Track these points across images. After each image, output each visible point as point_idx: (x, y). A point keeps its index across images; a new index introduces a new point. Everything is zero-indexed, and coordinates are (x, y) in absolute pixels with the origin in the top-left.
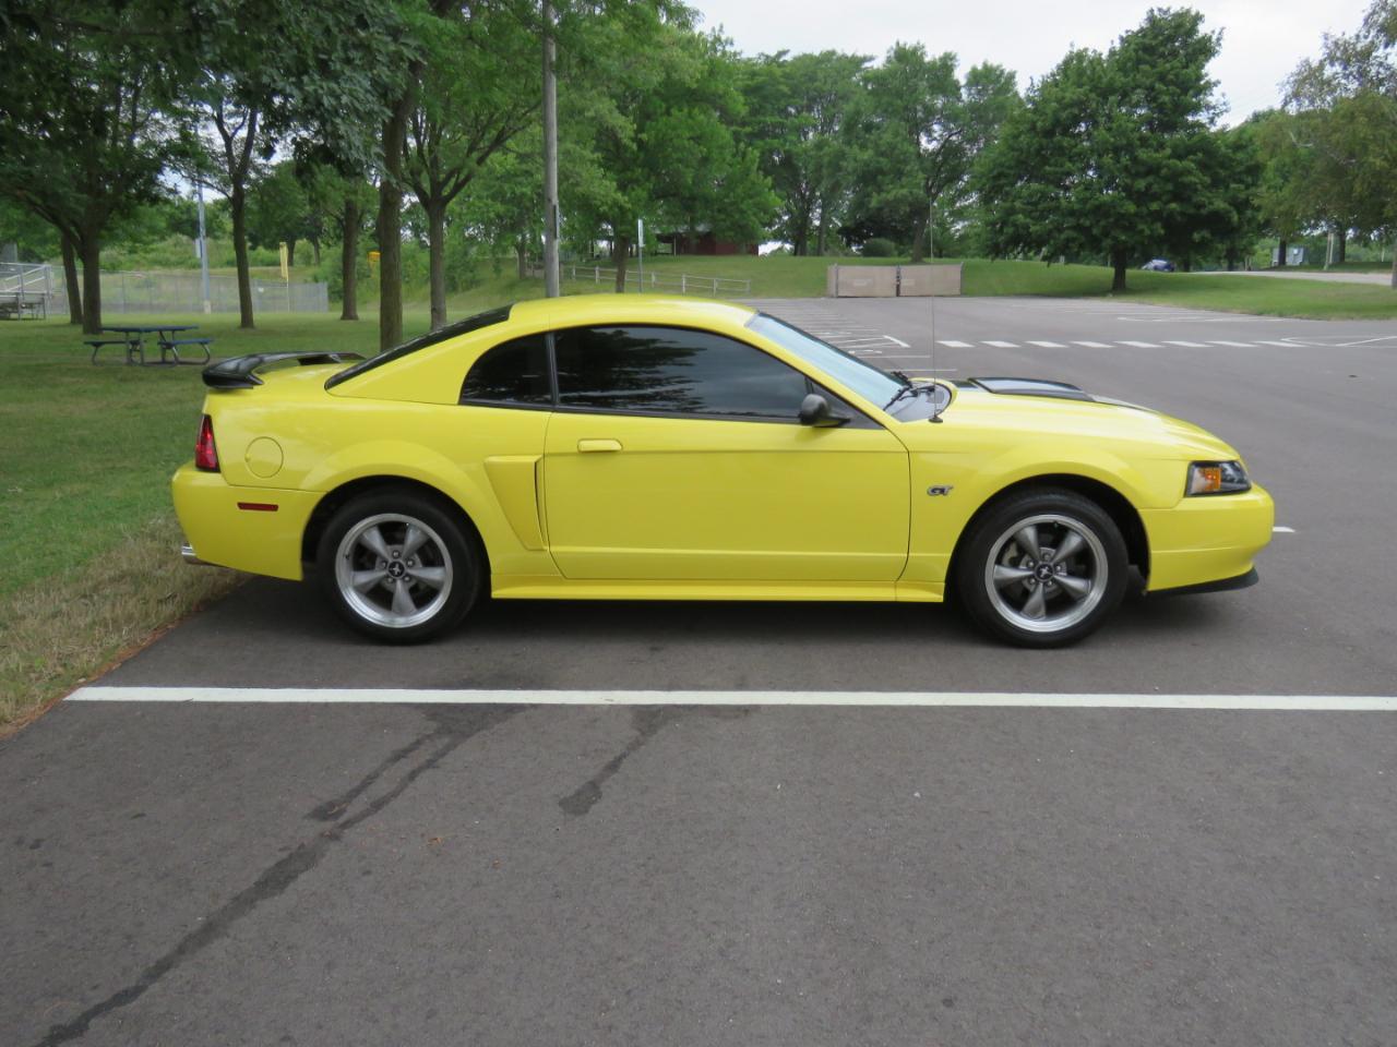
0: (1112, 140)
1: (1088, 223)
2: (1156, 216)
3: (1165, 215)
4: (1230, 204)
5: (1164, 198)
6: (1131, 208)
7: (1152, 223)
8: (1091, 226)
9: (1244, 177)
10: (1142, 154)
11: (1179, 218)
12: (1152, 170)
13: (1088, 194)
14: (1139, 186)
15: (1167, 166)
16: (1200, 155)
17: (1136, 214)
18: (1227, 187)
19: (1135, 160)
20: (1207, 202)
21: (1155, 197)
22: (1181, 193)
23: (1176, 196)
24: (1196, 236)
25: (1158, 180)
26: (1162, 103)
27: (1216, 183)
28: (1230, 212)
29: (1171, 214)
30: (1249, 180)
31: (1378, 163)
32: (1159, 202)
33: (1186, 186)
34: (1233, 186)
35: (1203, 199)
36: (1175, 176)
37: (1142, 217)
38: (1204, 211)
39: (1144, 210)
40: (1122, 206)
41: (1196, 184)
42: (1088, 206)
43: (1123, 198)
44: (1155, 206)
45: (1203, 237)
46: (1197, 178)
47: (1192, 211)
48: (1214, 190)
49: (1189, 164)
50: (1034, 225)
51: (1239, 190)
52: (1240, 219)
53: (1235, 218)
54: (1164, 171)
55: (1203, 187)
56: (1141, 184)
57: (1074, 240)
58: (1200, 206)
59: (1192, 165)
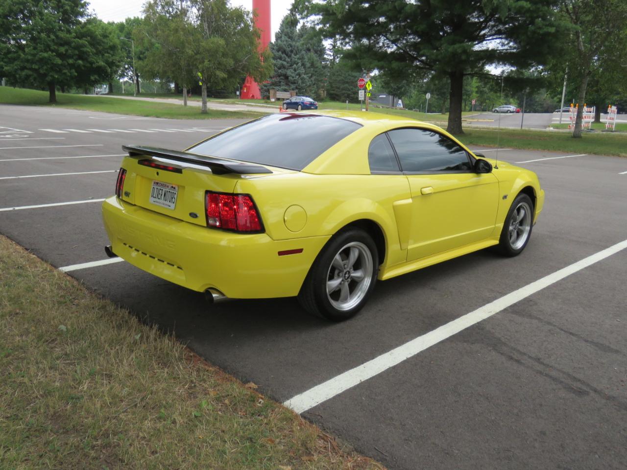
0: (45, 25)
1: (37, 67)
2: (72, 66)
3: (76, 65)
4: (106, 63)
5: (75, 58)
6: (59, 61)
7: (71, 69)
8: (39, 68)
9: (109, 51)
10: (62, 35)
11: (83, 68)
12: (67, 43)
13: (35, 52)
14: (62, 51)
15: (74, 42)
16: (89, 38)
17: (61, 65)
18: (103, 55)
19: (57, 37)
20: (95, 62)
21: (71, 57)
22: (82, 56)
23: (80, 57)
24: (92, 78)
25: (71, 48)
26: (66, 10)
27: (98, 53)
28: (106, 67)
29: (79, 66)
30: (112, 52)
31: (190, 53)
32: (73, 60)
33: (84, 52)
34: (106, 55)
35: (93, 60)
36: (78, 47)
37: (65, 66)
38: (94, 66)
39: (65, 62)
40: (54, 60)
41: (89, 52)
42: (37, 58)
43: (55, 55)
44: (71, 61)
45: (95, 78)
46: (89, 49)
47: (88, 65)
48: (97, 56)
49: (83, 41)
50: (5, 66)
51: (109, 57)
52: (111, 70)
53: (109, 70)
54: (73, 44)
55: (93, 54)
56: (62, 50)
57: (30, 76)
58: (91, 63)
59: (86, 42)
